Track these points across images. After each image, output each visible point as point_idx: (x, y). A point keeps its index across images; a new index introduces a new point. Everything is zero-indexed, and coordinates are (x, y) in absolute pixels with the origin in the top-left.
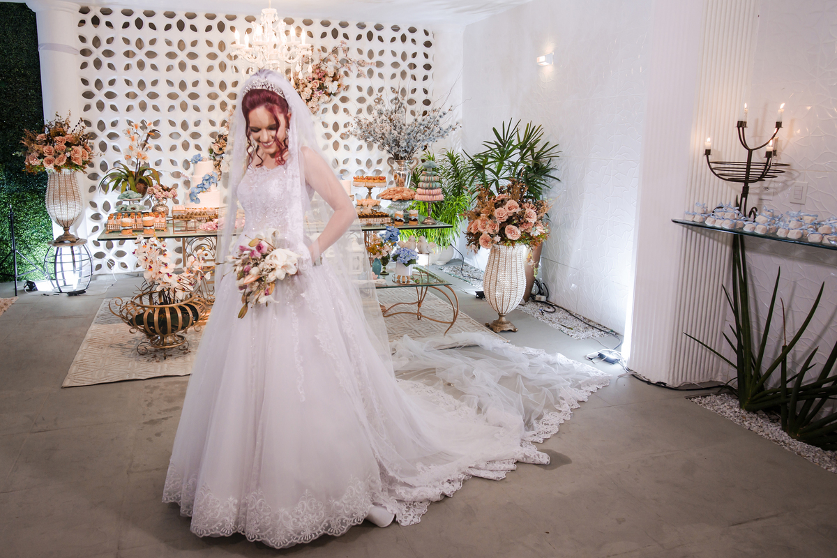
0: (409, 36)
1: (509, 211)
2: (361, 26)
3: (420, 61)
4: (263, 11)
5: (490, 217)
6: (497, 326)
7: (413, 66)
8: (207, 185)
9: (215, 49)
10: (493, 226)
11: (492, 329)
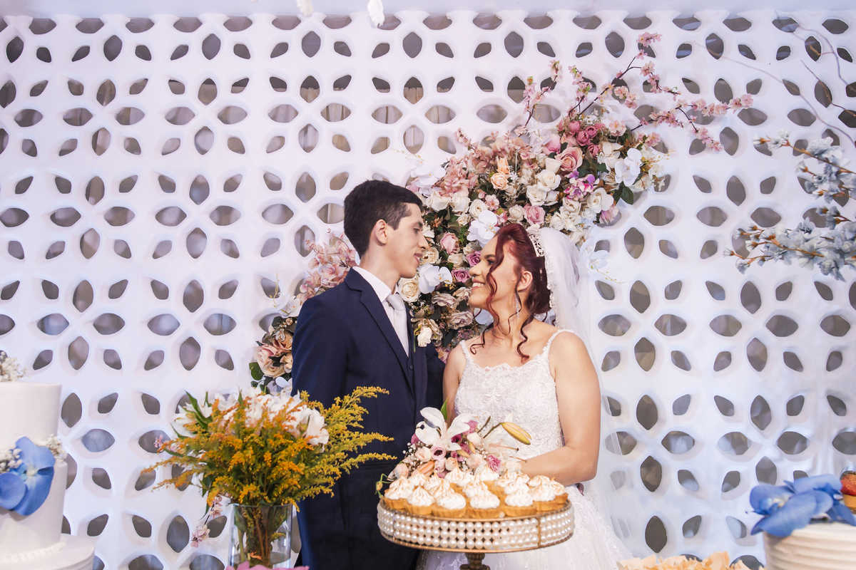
2: (687, 24)
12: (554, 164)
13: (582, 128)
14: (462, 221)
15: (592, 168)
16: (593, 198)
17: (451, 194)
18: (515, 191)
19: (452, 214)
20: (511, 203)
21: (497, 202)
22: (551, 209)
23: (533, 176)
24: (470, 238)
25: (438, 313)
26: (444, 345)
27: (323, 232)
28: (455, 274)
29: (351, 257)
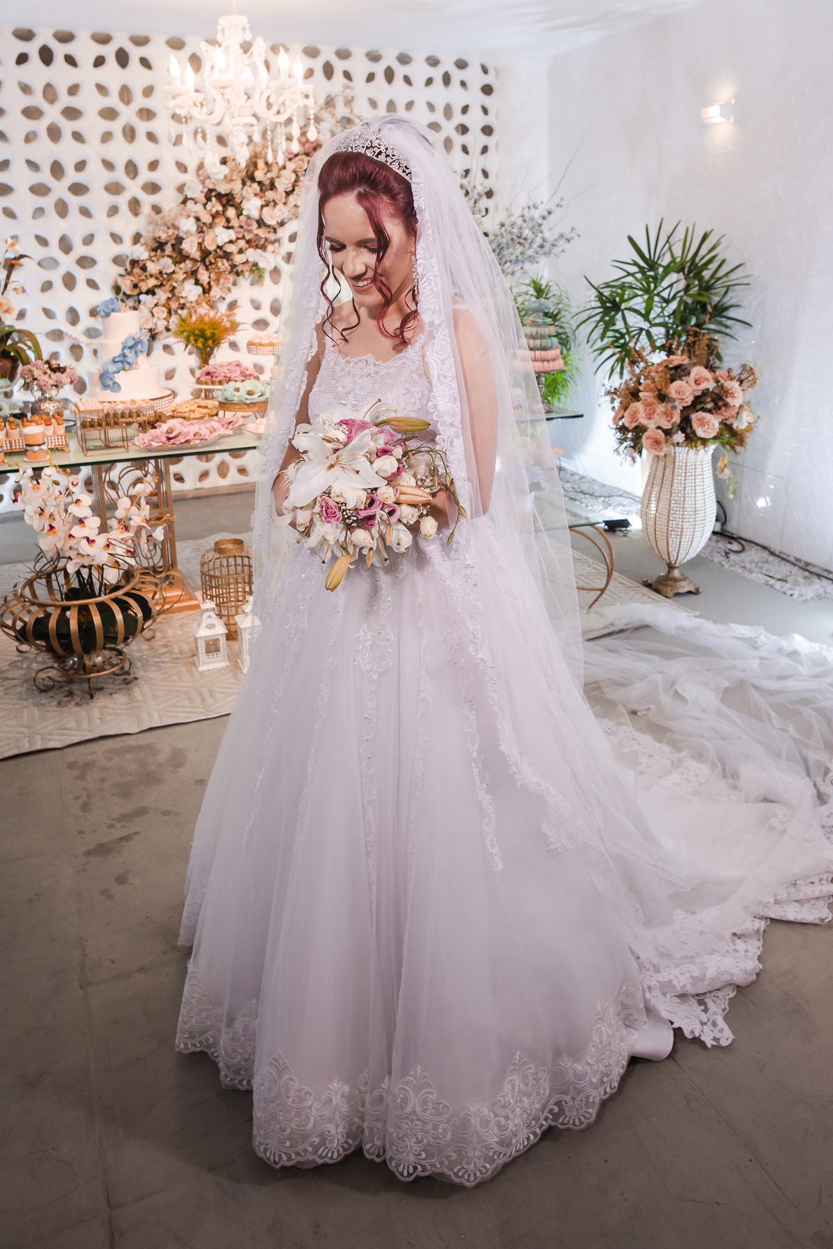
0: (457, 75)
1: (695, 387)
2: (374, 57)
3: (475, 120)
4: (223, 21)
5: (662, 397)
6: (667, 585)
7: (463, 129)
8: (130, 355)
9: (113, 101)
10: (668, 415)
11: (658, 591)
12: (291, 166)
14: (238, 200)
17: (231, 183)
18: (268, 182)
19: (232, 195)
20: (266, 190)
21: (258, 188)
22: (288, 194)
23: (278, 173)
24: (245, 212)
25: (227, 256)
26: (230, 273)
27: (147, 200)
28: (236, 233)
29: (176, 224)
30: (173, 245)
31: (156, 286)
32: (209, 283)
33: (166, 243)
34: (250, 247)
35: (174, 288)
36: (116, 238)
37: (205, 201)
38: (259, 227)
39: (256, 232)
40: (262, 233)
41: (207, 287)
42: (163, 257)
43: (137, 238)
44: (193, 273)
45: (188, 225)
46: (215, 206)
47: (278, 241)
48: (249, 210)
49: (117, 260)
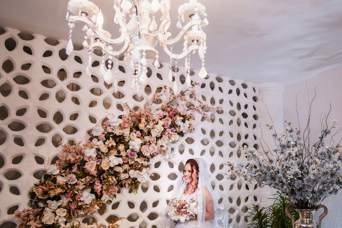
12: (161, 123)
13: (171, 110)
14: (126, 140)
15: (173, 125)
16: (173, 136)
17: (123, 129)
18: (147, 131)
19: (123, 137)
20: (145, 135)
21: (140, 134)
22: (158, 138)
23: (153, 126)
24: (130, 147)
25: (116, 174)
26: (116, 185)
27: (66, 138)
28: (123, 160)
29: (83, 152)
30: (78, 166)
31: (61, 193)
32: (101, 192)
33: (74, 164)
34: (131, 169)
35: (75, 195)
36: (40, 160)
37: (105, 139)
38: (139, 157)
39: (136, 160)
40: (140, 161)
41: (99, 194)
42: (70, 173)
43: (54, 161)
44: (91, 186)
45: (91, 153)
46: (112, 142)
47: (148, 166)
48: (134, 146)
49: (37, 175)
